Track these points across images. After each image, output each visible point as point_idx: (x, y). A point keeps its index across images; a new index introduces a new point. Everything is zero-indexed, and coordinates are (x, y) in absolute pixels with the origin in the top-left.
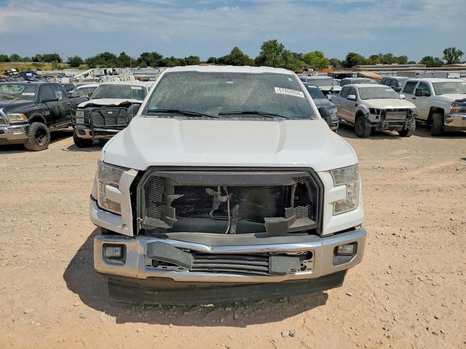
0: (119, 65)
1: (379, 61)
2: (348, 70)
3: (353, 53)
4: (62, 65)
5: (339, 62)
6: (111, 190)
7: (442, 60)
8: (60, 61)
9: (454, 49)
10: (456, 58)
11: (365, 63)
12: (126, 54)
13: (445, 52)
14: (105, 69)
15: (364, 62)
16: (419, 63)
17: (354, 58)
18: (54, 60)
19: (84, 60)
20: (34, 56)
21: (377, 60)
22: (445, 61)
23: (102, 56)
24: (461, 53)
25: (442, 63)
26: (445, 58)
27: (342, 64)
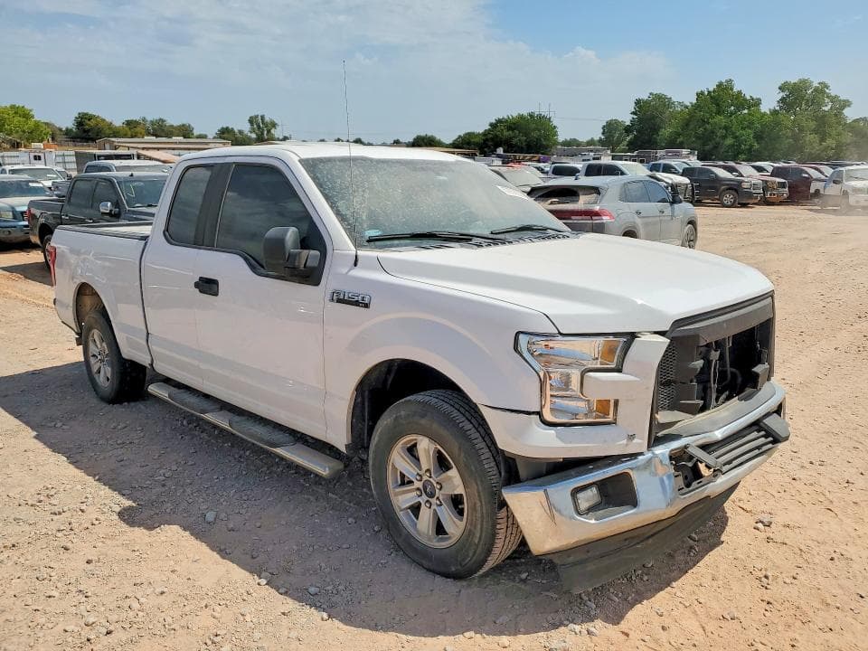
1: (143, 131)
2: (83, 146)
3: (86, 114)
5: (60, 130)
6: (604, 379)
7: (249, 134)
9: (263, 117)
10: (269, 131)
11: (116, 133)
13: (251, 121)
15: (114, 133)
16: (215, 138)
17: (92, 123)
21: (138, 129)
22: (254, 136)
24: (274, 125)
25: (250, 138)
26: (253, 131)
27: (66, 134)
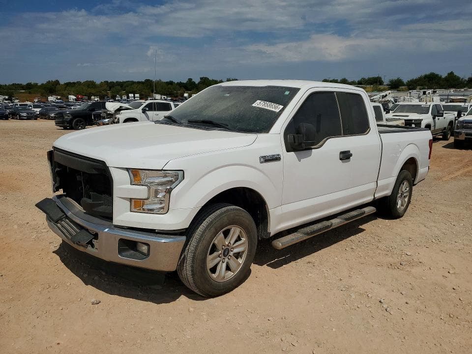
0: (442, 86)
4: (381, 87)
8: (381, 83)
12: (455, 74)
14: (425, 90)
18: (376, 82)
19: (405, 81)
20: (359, 79)
23: (426, 76)
